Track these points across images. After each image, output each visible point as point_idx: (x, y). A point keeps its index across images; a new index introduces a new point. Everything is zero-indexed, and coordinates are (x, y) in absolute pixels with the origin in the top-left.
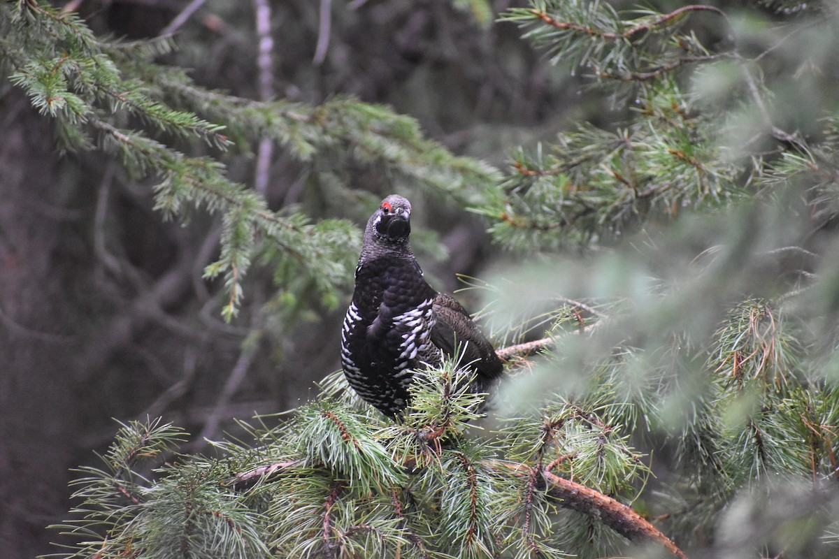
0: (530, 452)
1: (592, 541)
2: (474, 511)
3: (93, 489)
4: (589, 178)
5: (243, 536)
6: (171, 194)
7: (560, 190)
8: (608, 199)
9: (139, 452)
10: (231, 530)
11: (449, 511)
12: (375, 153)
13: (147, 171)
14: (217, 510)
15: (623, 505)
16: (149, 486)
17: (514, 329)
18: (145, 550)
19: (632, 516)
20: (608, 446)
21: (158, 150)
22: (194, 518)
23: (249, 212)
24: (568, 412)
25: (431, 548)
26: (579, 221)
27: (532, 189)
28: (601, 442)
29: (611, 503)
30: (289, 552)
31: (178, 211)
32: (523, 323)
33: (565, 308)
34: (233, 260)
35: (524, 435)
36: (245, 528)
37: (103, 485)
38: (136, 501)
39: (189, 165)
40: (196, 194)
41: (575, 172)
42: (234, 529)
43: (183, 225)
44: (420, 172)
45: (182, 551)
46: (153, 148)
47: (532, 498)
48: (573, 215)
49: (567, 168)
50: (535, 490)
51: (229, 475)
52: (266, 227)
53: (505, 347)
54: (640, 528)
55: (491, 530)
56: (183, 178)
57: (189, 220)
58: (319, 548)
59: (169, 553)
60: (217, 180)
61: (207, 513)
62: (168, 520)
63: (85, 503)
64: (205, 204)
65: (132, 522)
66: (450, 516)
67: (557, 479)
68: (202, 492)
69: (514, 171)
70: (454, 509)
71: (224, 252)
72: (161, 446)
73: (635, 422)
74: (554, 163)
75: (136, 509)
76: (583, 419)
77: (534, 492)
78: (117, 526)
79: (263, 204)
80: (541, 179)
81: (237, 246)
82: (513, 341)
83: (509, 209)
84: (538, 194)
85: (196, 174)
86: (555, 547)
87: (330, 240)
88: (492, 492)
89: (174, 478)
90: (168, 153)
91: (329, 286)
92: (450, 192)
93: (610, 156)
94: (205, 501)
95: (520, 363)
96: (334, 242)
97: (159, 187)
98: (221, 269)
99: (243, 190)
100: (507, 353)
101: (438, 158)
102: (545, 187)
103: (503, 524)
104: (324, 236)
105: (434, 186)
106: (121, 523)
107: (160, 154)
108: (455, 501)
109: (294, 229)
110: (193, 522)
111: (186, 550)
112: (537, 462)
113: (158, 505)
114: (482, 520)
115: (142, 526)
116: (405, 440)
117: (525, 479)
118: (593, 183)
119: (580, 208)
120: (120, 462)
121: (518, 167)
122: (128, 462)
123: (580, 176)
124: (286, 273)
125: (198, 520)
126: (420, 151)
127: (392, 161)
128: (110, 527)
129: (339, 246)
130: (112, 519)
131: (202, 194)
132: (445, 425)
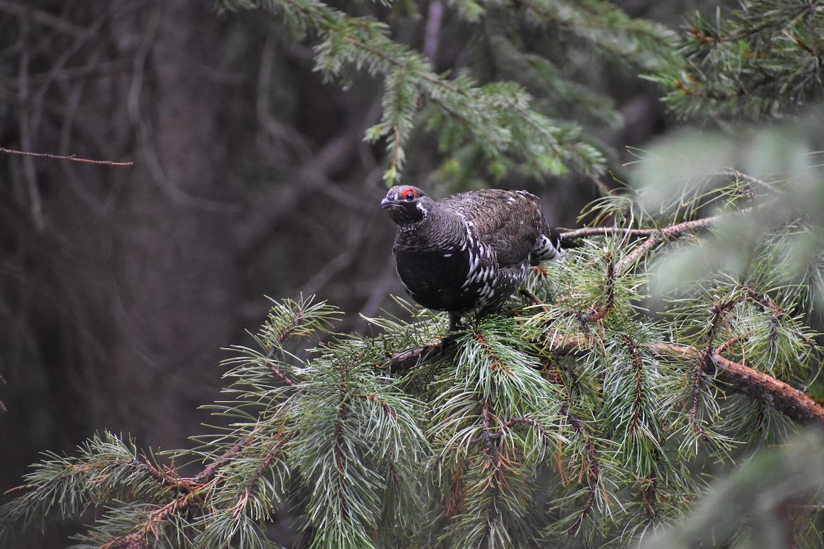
0: (699, 335)
1: (761, 429)
2: (640, 396)
3: (245, 369)
4: (769, 44)
5: (399, 422)
6: (332, 54)
7: (739, 57)
8: (790, 68)
9: (292, 331)
10: (386, 414)
11: (613, 395)
12: (546, 15)
13: (308, 31)
14: (372, 394)
15: (797, 391)
16: (302, 367)
17: (686, 204)
18: (298, 433)
19: (806, 402)
20: (781, 330)
21: (319, 9)
22: (348, 401)
23: (413, 74)
24: (740, 293)
25: (595, 434)
26: (758, 91)
27: (709, 56)
28: (773, 325)
29: (784, 388)
30: (448, 440)
31: (339, 73)
32: (695, 199)
33: (737, 184)
34: (395, 123)
35: (694, 317)
36: (400, 413)
37: (256, 365)
38: (290, 381)
39: (351, 25)
40: (358, 54)
41: (756, 39)
42: (390, 415)
43: (345, 88)
44: (593, 35)
45: (336, 435)
46: (314, 7)
47: (700, 382)
48: (751, 84)
49: (747, 34)
50: (704, 374)
51: (384, 356)
52: (430, 90)
53: (675, 224)
54: (815, 415)
55: (656, 416)
56: (345, 38)
57: (350, 83)
58: (478, 436)
59: (322, 438)
60: (381, 40)
61: (361, 397)
62: (322, 403)
63: (238, 383)
64: (367, 65)
65: (283, 404)
66: (614, 400)
67: (727, 362)
68: (356, 375)
69: (691, 37)
70: (617, 393)
71: (386, 115)
72: (314, 325)
73: (812, 304)
74: (733, 29)
75: (290, 390)
76: (754, 301)
77: (702, 376)
78: (269, 408)
79: (427, 66)
80: (719, 45)
81: (399, 109)
82: (684, 217)
83: (685, 76)
84: (715, 61)
85: (358, 35)
86: (722, 433)
87: (496, 104)
88: (658, 375)
89: (328, 358)
90: (330, 12)
91: (496, 153)
92: (625, 57)
93: (793, 22)
94: (360, 385)
95: (690, 241)
96: (500, 106)
97: (319, 47)
98: (383, 132)
99: (407, 50)
100: (678, 230)
101: (612, 21)
102: (723, 54)
103: (669, 409)
104: (490, 100)
105: (610, 50)
106: (274, 404)
107: (321, 13)
108: (619, 385)
109: (460, 92)
110: (347, 405)
111: (340, 435)
112: (706, 345)
113: (312, 387)
114: (648, 405)
115: (294, 409)
116: (566, 321)
117: (694, 362)
118: (774, 50)
119: (759, 77)
120: (273, 342)
121: (695, 33)
122: (281, 341)
123: (760, 42)
124: (451, 141)
125: (353, 403)
126: (595, 13)
127: (565, 24)
128: (263, 408)
129: (505, 110)
130: (265, 401)
131: (364, 55)
132: (609, 307)
